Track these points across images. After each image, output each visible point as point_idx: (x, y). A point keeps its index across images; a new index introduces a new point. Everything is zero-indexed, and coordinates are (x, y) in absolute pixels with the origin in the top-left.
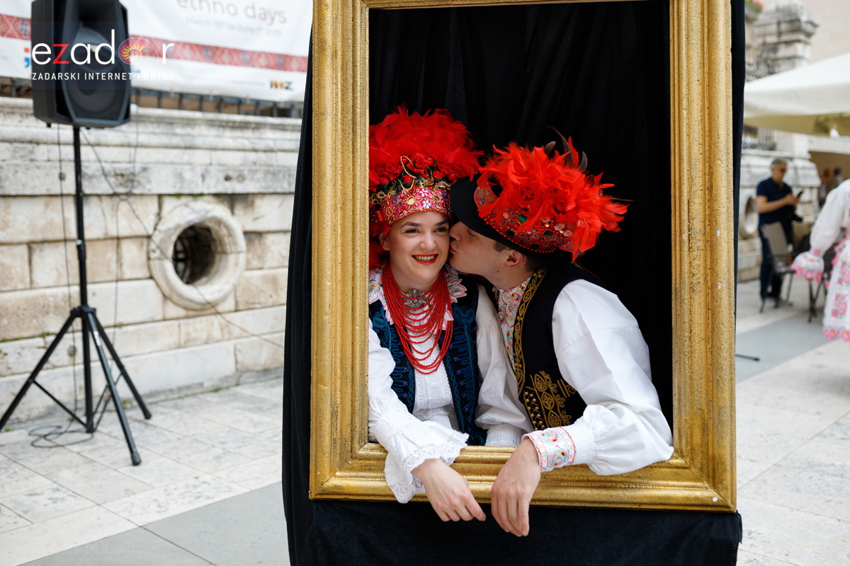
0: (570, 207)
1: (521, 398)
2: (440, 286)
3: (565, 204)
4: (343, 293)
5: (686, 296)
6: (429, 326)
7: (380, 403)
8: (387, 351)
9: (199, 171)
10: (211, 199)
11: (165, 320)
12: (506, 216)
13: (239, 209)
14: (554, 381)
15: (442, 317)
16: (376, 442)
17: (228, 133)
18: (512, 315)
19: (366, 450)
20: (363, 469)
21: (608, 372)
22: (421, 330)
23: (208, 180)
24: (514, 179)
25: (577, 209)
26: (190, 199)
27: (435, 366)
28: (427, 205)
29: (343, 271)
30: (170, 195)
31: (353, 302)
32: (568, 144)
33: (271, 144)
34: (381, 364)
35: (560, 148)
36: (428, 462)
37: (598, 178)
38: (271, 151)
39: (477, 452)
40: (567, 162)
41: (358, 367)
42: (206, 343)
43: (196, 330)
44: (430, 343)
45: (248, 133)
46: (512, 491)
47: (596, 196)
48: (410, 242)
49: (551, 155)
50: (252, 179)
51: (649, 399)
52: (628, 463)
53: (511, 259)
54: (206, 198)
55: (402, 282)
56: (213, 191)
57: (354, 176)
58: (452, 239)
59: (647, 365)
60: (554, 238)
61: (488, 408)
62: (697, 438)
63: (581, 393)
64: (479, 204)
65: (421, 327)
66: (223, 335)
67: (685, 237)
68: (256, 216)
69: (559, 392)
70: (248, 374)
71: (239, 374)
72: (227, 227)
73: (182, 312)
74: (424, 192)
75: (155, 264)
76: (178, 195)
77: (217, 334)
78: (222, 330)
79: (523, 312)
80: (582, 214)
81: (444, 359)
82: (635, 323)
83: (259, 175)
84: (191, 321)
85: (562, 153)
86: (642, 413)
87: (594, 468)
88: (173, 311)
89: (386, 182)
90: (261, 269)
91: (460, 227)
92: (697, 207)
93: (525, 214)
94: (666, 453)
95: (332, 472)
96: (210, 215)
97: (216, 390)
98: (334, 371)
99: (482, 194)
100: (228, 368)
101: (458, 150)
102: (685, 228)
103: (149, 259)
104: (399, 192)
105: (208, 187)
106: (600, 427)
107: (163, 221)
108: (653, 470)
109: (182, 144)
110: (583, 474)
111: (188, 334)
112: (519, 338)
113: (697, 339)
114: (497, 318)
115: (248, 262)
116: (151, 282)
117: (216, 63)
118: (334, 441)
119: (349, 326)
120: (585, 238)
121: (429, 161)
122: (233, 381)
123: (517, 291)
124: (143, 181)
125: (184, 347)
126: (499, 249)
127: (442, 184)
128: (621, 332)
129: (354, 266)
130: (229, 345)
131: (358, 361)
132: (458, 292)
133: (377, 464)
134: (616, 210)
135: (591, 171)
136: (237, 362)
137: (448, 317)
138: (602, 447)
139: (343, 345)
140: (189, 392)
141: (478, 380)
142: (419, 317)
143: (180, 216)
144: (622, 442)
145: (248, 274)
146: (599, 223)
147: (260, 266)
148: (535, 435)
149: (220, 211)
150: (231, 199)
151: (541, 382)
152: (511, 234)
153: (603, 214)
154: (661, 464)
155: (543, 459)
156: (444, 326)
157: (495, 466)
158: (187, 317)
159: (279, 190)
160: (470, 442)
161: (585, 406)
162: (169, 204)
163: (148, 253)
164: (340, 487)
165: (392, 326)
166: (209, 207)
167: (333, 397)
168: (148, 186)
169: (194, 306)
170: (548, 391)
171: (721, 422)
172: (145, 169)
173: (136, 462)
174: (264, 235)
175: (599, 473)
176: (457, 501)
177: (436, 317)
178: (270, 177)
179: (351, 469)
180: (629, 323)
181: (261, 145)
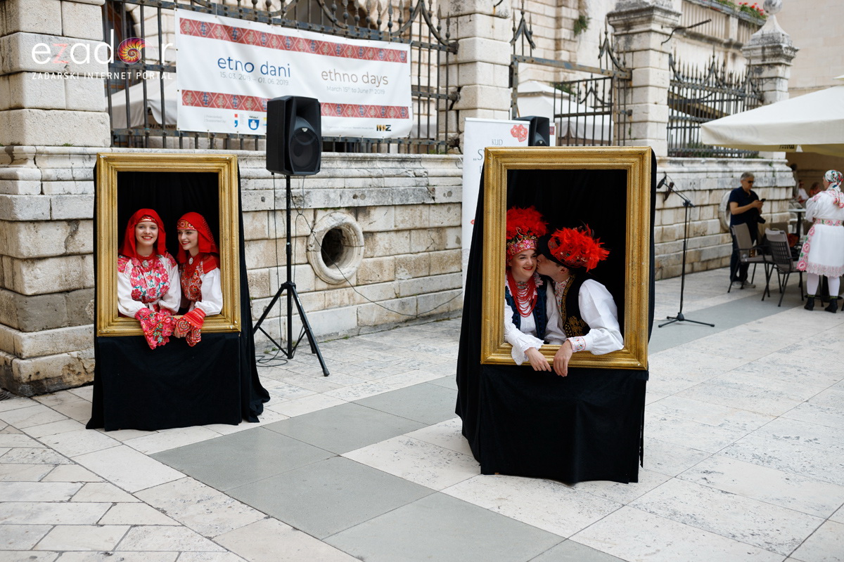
0: (587, 252)
1: (564, 328)
2: (532, 280)
3: (585, 250)
4: (495, 284)
5: (630, 288)
6: (527, 297)
7: (510, 327)
8: (510, 307)
9: (339, 192)
10: (344, 210)
11: (315, 291)
12: (562, 253)
13: (361, 217)
14: (578, 320)
15: (533, 293)
16: (507, 342)
17: (354, 165)
18: (562, 293)
19: (504, 345)
20: (502, 353)
21: (600, 316)
22: (524, 299)
23: (343, 199)
24: (566, 241)
25: (590, 253)
26: (332, 211)
27: (529, 314)
28: (528, 247)
29: (496, 275)
30: (321, 209)
31: (499, 287)
32: (587, 227)
33: (381, 172)
34: (509, 313)
35: (584, 229)
36: (531, 348)
37: (598, 240)
38: (381, 177)
39: (547, 347)
40: (587, 234)
41: (501, 313)
42: (340, 307)
43: (334, 298)
44: (527, 304)
45: (365, 165)
46: (562, 359)
47: (597, 247)
48: (523, 262)
49: (580, 231)
50: (370, 197)
51: (615, 327)
52: (607, 350)
53: (563, 270)
54: (341, 210)
55: (517, 279)
56: (346, 205)
57: (500, 237)
58: (538, 261)
59: (616, 315)
60: (580, 262)
61: (550, 332)
62: (633, 342)
63: (589, 324)
64: (550, 248)
65: (524, 298)
66: (350, 301)
67: (630, 265)
68: (371, 221)
69: (580, 325)
70: (364, 328)
71: (359, 327)
72: (354, 230)
73: (326, 286)
74: (527, 242)
75: (311, 254)
76: (326, 209)
77: (346, 301)
78: (349, 298)
79: (566, 292)
80: (592, 255)
81: (533, 311)
82: (612, 297)
83: (374, 194)
84: (332, 291)
85: (584, 230)
86: (612, 332)
87: (593, 352)
88: (321, 285)
89: (511, 238)
90: (372, 257)
91: (542, 256)
92: (636, 253)
93: (569, 253)
94: (621, 347)
95: (490, 353)
96: (344, 221)
97: (346, 338)
98: (491, 314)
99: (551, 243)
100: (353, 323)
101: (538, 223)
102: (631, 261)
103: (308, 250)
104: (516, 242)
105: (344, 203)
106: (595, 336)
107: (316, 226)
108: (616, 353)
109: (328, 175)
110: (589, 355)
111: (330, 300)
112: (564, 302)
113: (634, 304)
114: (554, 294)
115: (365, 253)
116: (308, 266)
117: (344, 116)
118: (491, 341)
119: (498, 296)
120: (592, 264)
121: (528, 229)
122: (356, 333)
123: (564, 283)
124: (307, 200)
125: (327, 309)
126: (558, 266)
127: (533, 238)
128: (606, 301)
129: (500, 273)
130: (354, 308)
131: (501, 310)
132: (539, 283)
133: (509, 350)
134: (605, 252)
135: (595, 238)
136: (358, 320)
137: (535, 293)
138: (596, 344)
139: (495, 304)
140: (330, 338)
141: (546, 321)
142: (524, 293)
143: (326, 223)
144: (604, 342)
145: (365, 260)
146: (598, 259)
147: (372, 255)
148: (571, 339)
149: (350, 219)
150: (356, 211)
151: (573, 321)
152: (563, 260)
153: (600, 254)
154: (618, 352)
155: (574, 347)
156: (533, 297)
157: (554, 352)
158: (328, 289)
159: (386, 204)
160: (545, 343)
161: (590, 329)
162: (320, 214)
163: (307, 247)
164: (494, 359)
165: (512, 297)
166: (344, 216)
167: (491, 324)
168: (310, 204)
169: (333, 282)
170: (575, 324)
171: (642, 336)
172: (308, 193)
173: (326, 374)
174: (375, 234)
175: (595, 354)
176: (541, 363)
177: (530, 293)
178: (380, 195)
179: (498, 353)
180: (609, 297)
181: (375, 173)
